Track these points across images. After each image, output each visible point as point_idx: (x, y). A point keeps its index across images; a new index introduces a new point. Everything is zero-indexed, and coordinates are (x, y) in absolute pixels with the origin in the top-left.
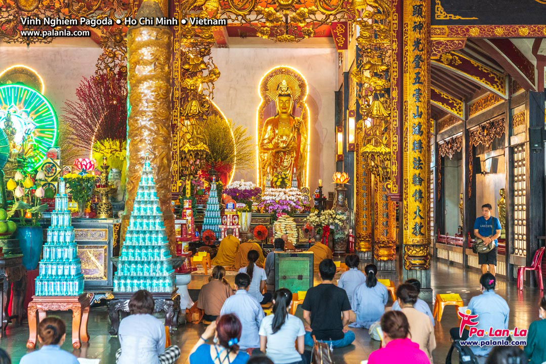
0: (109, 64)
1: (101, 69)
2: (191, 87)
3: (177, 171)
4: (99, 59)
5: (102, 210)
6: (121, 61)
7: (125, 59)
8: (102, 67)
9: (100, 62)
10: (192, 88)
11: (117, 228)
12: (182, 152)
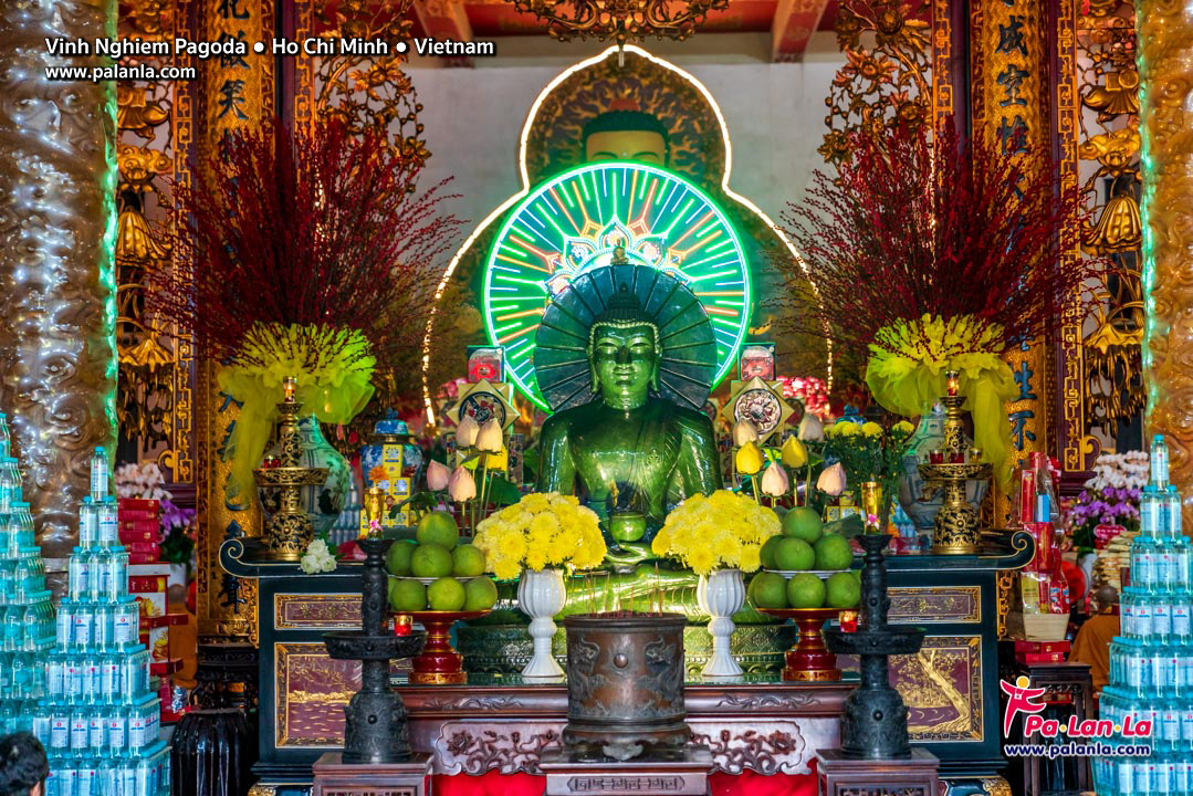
0: (865, 98)
1: (840, 112)
2: (1112, 158)
3: (1078, 409)
4: (834, 82)
5: (955, 529)
6: (898, 87)
7: (912, 80)
8: (844, 106)
9: (838, 90)
10: (1116, 162)
11: (1006, 584)
12: (1093, 351)
